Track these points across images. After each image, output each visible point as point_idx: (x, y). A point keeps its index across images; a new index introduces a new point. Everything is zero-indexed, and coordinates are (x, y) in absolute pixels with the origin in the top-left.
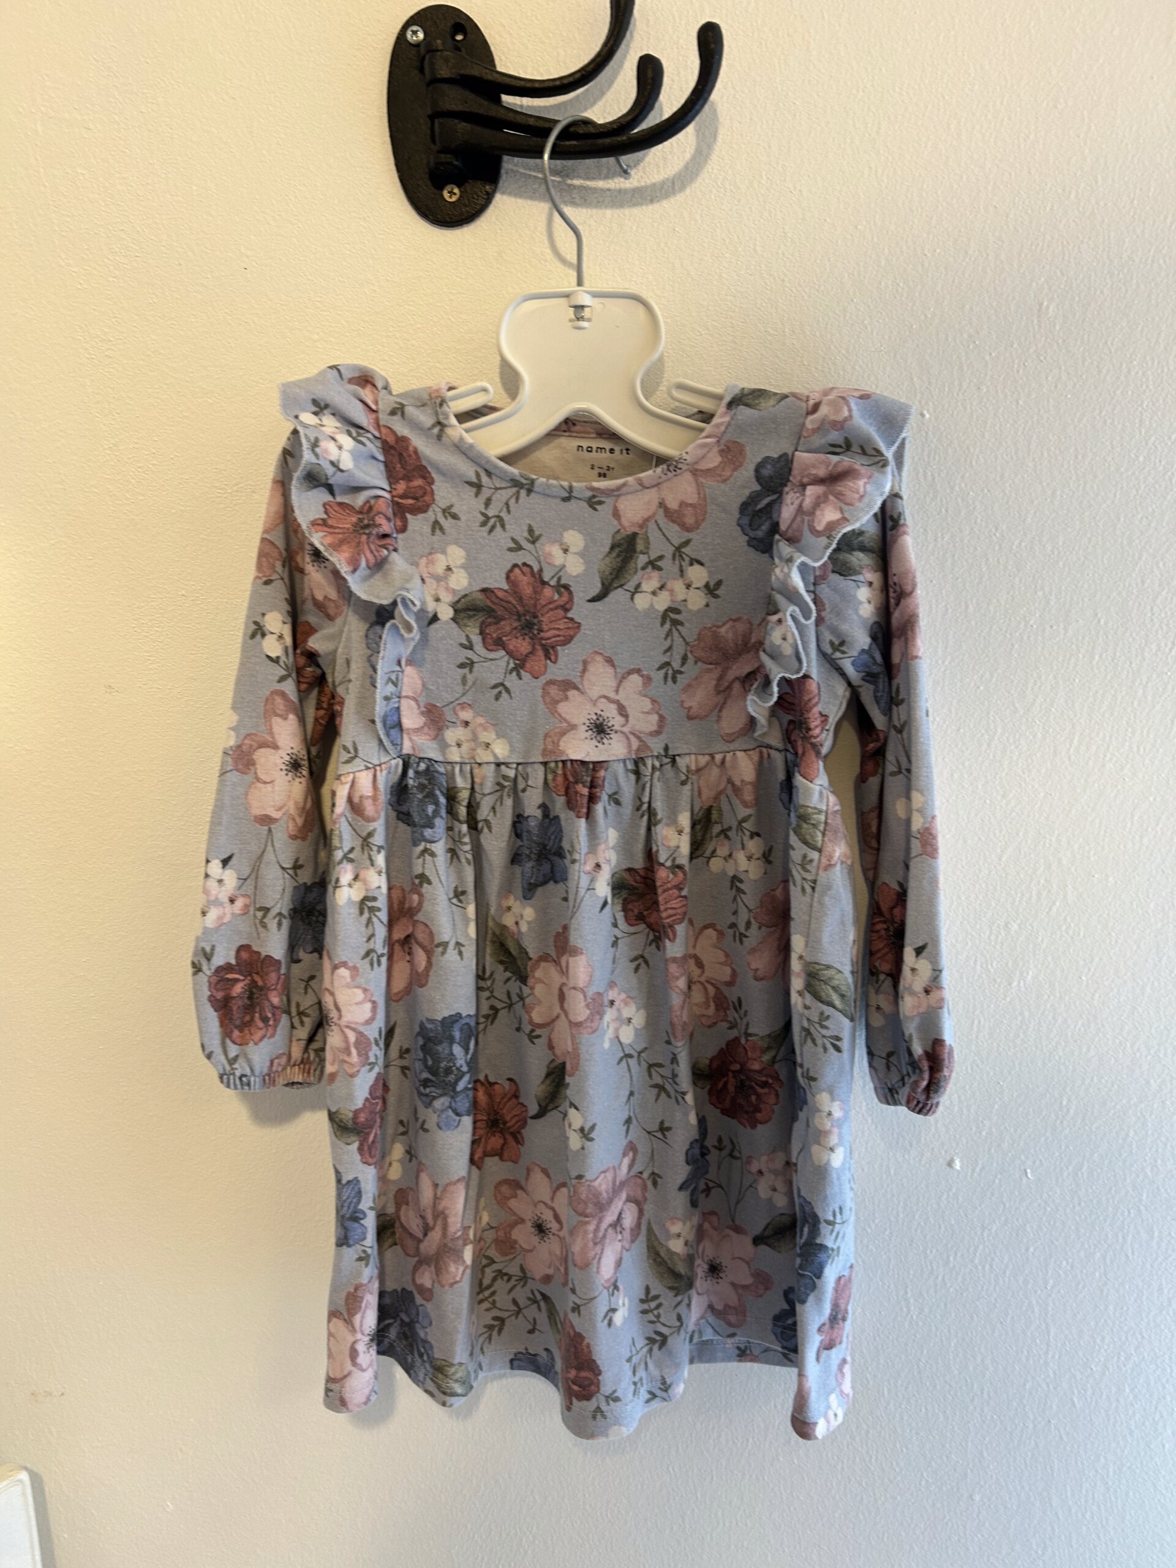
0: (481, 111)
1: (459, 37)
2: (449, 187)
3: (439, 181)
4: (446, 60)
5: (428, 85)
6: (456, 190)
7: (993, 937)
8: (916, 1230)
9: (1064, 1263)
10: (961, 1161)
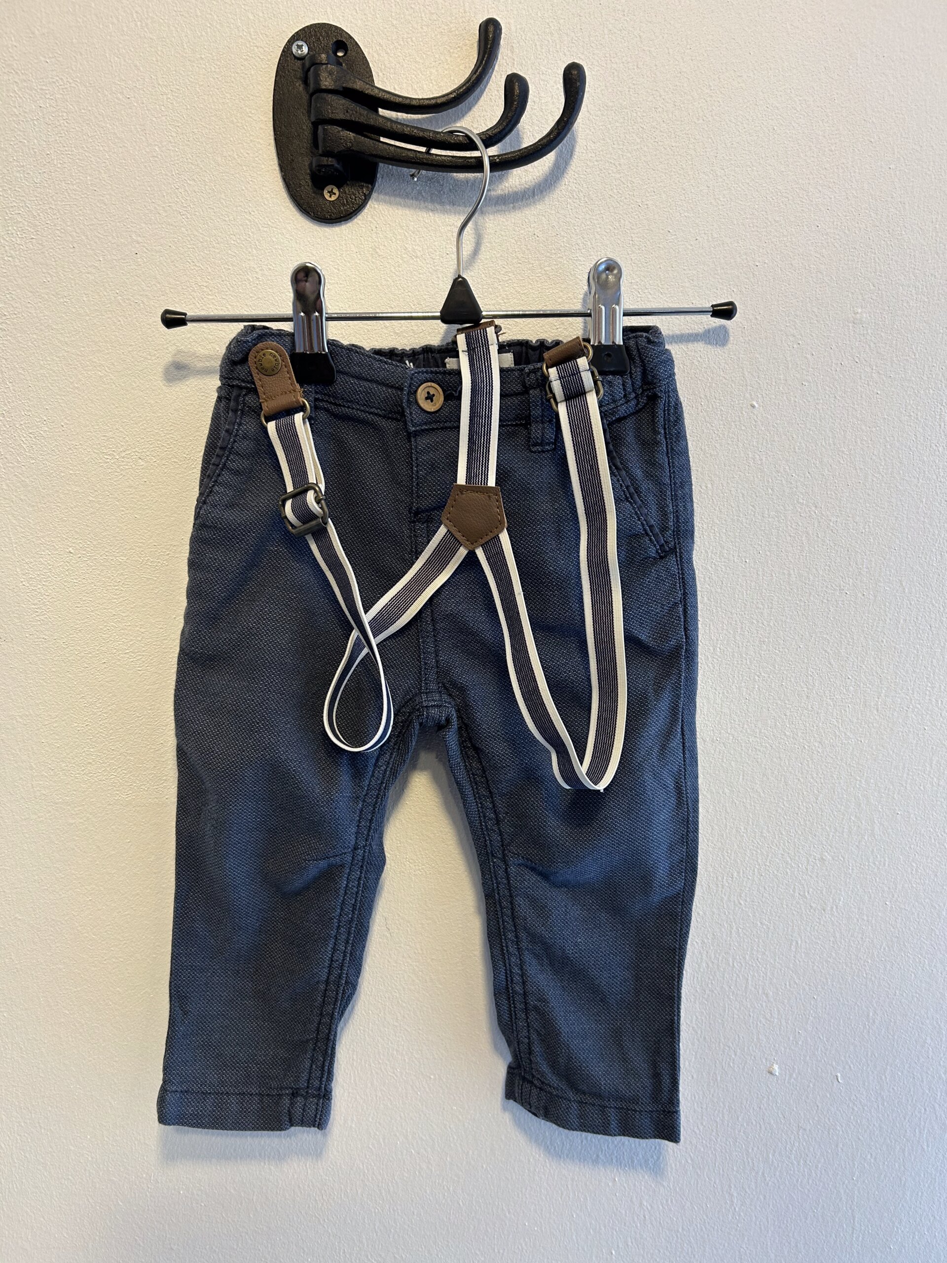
0: (362, 120)
1: (340, 54)
2: (329, 188)
3: (320, 181)
4: (331, 73)
5: (311, 95)
6: (336, 191)
7: (810, 868)
8: (740, 1131)
9: (869, 1157)
10: (780, 1068)
